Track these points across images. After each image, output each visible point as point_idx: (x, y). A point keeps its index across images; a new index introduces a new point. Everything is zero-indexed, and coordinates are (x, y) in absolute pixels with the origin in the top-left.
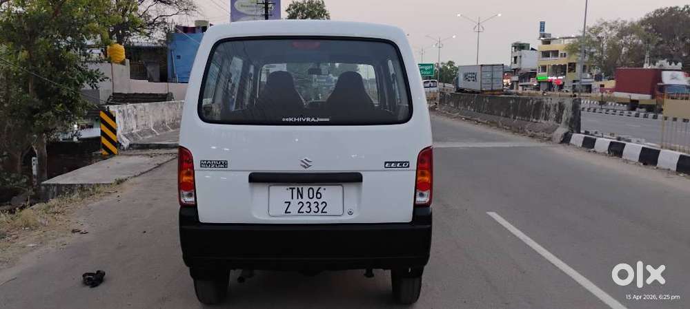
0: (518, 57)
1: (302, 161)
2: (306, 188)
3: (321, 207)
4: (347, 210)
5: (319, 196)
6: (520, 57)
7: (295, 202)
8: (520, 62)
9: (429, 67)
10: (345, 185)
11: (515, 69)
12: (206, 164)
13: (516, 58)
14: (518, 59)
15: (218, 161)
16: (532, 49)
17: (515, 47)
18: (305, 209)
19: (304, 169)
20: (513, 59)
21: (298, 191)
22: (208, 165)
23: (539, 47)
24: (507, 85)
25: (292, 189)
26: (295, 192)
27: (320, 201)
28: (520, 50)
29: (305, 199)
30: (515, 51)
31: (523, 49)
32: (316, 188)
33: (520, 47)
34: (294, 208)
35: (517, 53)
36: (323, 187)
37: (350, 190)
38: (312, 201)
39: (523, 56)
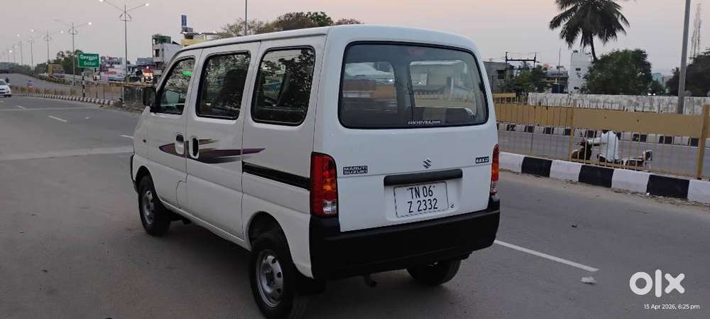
0: (161, 50)
1: (425, 162)
2: (421, 187)
3: (433, 203)
4: (450, 205)
5: (431, 194)
6: (163, 50)
7: (415, 200)
8: (163, 56)
9: (94, 58)
10: (447, 181)
11: (157, 63)
12: (349, 171)
13: (157, 51)
14: (160, 51)
15: (360, 167)
16: (174, 43)
17: (156, 40)
18: (423, 207)
19: (425, 169)
20: (154, 52)
21: (416, 191)
22: (350, 171)
23: (182, 41)
24: (150, 79)
25: (412, 189)
26: (414, 190)
27: (432, 198)
28: (162, 43)
29: (422, 198)
30: (156, 44)
31: (165, 42)
32: (428, 186)
33: (161, 40)
34: (415, 208)
35: (159, 46)
36: (433, 185)
37: (451, 185)
38: (426, 199)
39: (165, 49)
